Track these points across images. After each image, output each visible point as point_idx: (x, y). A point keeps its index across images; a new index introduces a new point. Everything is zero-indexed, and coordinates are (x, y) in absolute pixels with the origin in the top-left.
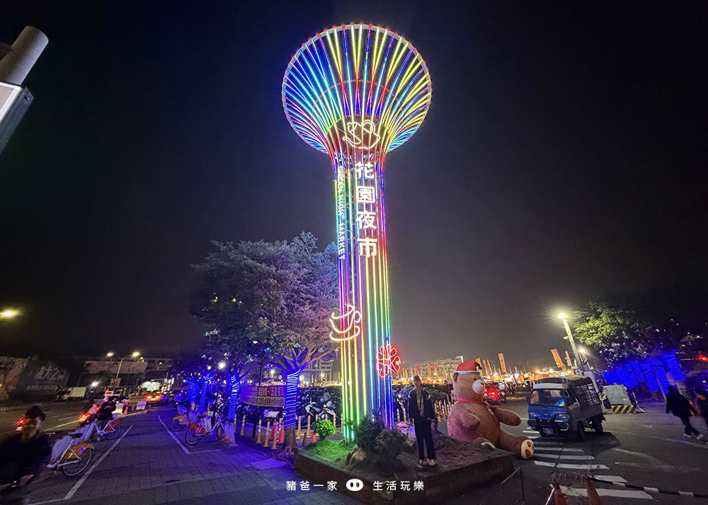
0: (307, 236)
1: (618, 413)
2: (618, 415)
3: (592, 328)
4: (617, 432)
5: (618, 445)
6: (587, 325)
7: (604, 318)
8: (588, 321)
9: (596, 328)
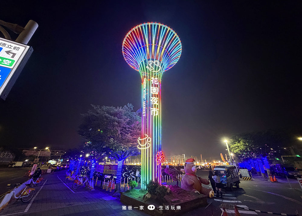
0: (130, 105)
1: (245, 180)
2: (245, 181)
3: (237, 146)
4: (244, 188)
5: (245, 193)
6: (235, 145)
7: (241, 143)
8: (235, 144)
9: (238, 147)
